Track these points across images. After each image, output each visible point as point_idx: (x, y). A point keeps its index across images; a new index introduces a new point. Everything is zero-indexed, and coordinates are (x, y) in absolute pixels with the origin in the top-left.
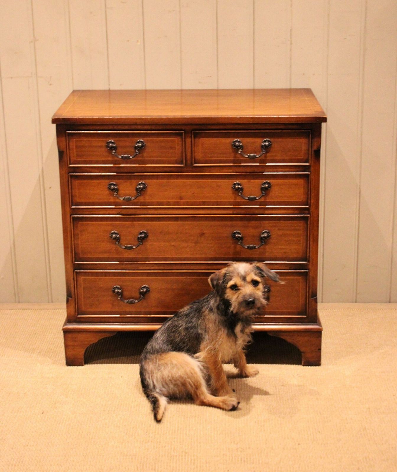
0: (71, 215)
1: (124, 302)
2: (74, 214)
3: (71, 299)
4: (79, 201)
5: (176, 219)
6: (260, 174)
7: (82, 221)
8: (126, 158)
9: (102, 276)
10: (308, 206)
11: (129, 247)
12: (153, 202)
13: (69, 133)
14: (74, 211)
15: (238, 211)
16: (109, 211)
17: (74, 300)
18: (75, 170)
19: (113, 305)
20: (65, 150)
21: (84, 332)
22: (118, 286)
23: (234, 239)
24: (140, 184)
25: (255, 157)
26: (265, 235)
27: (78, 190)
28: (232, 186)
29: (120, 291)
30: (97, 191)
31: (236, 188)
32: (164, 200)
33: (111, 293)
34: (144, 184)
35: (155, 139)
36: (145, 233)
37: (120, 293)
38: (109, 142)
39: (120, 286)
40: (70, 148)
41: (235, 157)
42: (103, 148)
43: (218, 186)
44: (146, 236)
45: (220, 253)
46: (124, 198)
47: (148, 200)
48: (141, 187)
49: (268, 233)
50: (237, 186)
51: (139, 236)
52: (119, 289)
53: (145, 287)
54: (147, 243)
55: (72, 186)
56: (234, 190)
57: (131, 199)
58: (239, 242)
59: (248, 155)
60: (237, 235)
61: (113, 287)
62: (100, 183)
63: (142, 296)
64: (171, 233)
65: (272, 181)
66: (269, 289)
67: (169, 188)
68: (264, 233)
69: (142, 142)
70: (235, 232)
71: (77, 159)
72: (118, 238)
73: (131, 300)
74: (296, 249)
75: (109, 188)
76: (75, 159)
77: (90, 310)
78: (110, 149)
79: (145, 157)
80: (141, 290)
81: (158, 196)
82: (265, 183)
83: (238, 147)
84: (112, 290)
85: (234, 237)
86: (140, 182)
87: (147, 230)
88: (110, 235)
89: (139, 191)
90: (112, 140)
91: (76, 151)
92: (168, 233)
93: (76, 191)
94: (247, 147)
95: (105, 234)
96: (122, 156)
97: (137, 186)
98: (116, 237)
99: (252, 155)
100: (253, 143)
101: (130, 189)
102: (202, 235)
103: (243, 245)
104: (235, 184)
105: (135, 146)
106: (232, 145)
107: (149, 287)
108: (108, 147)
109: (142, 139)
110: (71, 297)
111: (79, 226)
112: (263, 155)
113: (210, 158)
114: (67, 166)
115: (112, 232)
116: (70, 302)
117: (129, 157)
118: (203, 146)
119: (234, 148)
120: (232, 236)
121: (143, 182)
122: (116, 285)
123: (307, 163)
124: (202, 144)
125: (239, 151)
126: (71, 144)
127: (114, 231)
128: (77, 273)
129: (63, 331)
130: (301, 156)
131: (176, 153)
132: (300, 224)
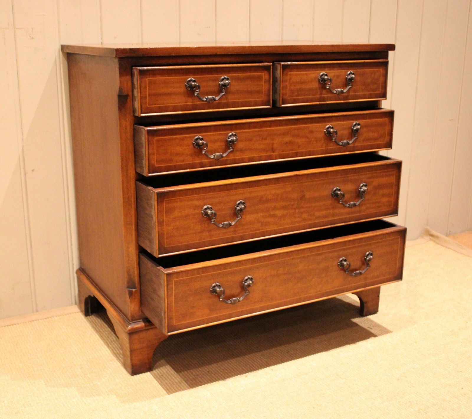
1: (227, 303)
3: (136, 290)
4: (157, 166)
5: (277, 181)
8: (211, 99)
9: (199, 274)
11: (227, 225)
12: (243, 159)
19: (211, 310)
20: (130, 94)
22: (218, 284)
23: (335, 197)
24: (231, 136)
25: (342, 92)
26: (364, 188)
27: (157, 151)
28: (325, 131)
29: (222, 289)
30: (179, 149)
31: (329, 133)
32: (255, 155)
33: (209, 295)
34: (235, 135)
35: (241, 75)
36: (243, 203)
37: (224, 292)
38: (190, 81)
39: (221, 284)
40: (142, 91)
41: (321, 94)
42: (182, 89)
43: (311, 132)
44: (245, 207)
45: (319, 217)
46: (214, 156)
47: (238, 156)
48: (233, 140)
49: (366, 186)
50: (332, 130)
51: (238, 208)
52: (220, 287)
53: (249, 278)
54: (244, 217)
55: (150, 146)
56: (327, 135)
57: (222, 157)
58: (341, 201)
59: (336, 91)
60: (339, 192)
61: (211, 286)
62: (183, 139)
63: (248, 291)
64: (271, 200)
65: (361, 122)
66: (372, 256)
67: (261, 138)
68: (362, 186)
69: (227, 79)
70: (335, 189)
71: (150, 106)
72: (215, 213)
73: (234, 299)
74: (388, 202)
75: (195, 145)
76: (148, 106)
77: (182, 323)
78: (191, 90)
79: (231, 99)
80: (244, 283)
81: (250, 150)
82: (355, 125)
83: (326, 81)
84: (211, 289)
85: (335, 196)
86: (230, 134)
87: (245, 199)
88: (203, 212)
89: (230, 145)
90: (192, 78)
91: (149, 95)
92: (267, 201)
93: (154, 152)
94: (333, 81)
95: (196, 211)
96: (206, 98)
97: (227, 139)
98: (212, 213)
99: (339, 90)
100: (338, 76)
101: (218, 144)
102: (302, 198)
103: (344, 203)
104: (328, 128)
105: (220, 84)
106: (319, 79)
107: (253, 277)
108: (189, 87)
109: (226, 76)
110: (135, 288)
111: (165, 204)
112: (348, 91)
113: (297, 96)
114: (132, 115)
115: (205, 207)
116: (134, 294)
117: (214, 99)
118: (291, 82)
119: (321, 83)
120: (332, 195)
121: (233, 133)
122: (215, 283)
123: (384, 98)
124: (290, 79)
125: (327, 86)
126: (143, 85)
127: (208, 205)
128: (168, 275)
129: (129, 332)
130: (379, 90)
131: (262, 92)
132: (393, 172)
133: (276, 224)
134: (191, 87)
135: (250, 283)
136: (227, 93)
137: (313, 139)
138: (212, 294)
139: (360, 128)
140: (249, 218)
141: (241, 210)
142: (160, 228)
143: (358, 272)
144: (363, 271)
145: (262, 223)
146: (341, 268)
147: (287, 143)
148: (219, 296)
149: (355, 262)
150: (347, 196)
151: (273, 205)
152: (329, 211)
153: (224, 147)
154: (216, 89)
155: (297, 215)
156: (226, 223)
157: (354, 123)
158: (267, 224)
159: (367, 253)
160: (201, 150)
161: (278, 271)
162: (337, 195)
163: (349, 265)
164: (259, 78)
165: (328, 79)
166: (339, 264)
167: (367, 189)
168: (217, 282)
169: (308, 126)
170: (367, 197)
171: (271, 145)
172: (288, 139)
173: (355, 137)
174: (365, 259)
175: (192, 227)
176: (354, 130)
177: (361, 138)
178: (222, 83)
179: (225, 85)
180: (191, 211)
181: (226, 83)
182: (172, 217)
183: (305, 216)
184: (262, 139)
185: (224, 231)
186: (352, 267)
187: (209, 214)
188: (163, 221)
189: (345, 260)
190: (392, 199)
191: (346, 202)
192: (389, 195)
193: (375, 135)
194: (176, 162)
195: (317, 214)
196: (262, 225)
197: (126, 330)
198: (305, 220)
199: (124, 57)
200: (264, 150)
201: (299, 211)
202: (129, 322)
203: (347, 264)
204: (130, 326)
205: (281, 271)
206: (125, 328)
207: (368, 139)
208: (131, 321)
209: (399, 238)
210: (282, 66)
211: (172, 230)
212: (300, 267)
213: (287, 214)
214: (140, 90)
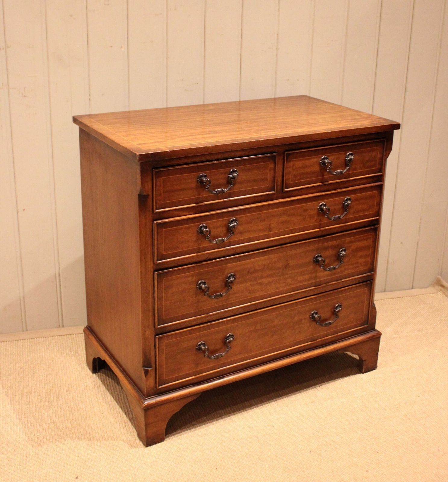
0: (154, 271)
1: (211, 358)
2: (158, 269)
3: (151, 369)
4: (164, 253)
5: (264, 253)
7: (167, 276)
8: (220, 192)
9: (186, 335)
10: (377, 217)
11: (218, 296)
12: (243, 240)
13: (157, 172)
14: (159, 266)
17: (154, 370)
18: (162, 216)
19: (196, 364)
20: (150, 194)
21: (168, 402)
23: (316, 263)
24: (232, 221)
25: (342, 173)
26: (343, 253)
27: (165, 240)
28: (318, 208)
29: (206, 347)
30: (185, 237)
31: (322, 210)
32: (253, 235)
33: (195, 352)
34: (236, 221)
35: (248, 166)
36: (234, 275)
37: (208, 350)
38: (201, 177)
39: (205, 342)
40: (157, 190)
42: (194, 185)
43: (306, 210)
44: (235, 279)
45: (301, 281)
46: (217, 241)
47: (239, 238)
48: (234, 225)
49: (345, 250)
50: (325, 207)
51: (229, 280)
52: (205, 345)
53: (230, 335)
54: (234, 288)
55: (158, 236)
56: (320, 212)
57: (223, 241)
58: (322, 266)
59: (336, 172)
60: (320, 259)
61: (197, 344)
62: (189, 228)
63: (229, 347)
64: (258, 270)
65: (352, 196)
66: (341, 307)
67: (259, 220)
68: (342, 251)
69: (236, 172)
70: (316, 256)
71: (164, 202)
72: (208, 287)
73: (217, 354)
74: (365, 262)
75: (200, 233)
76: (162, 202)
77: (171, 377)
78: (202, 185)
79: (238, 188)
80: (226, 340)
81: (249, 231)
83: (326, 164)
84: (197, 347)
85: (316, 262)
86: (232, 219)
87: (235, 272)
88: (197, 286)
89: (231, 230)
90: (204, 173)
91: (163, 192)
92: (255, 271)
93: (162, 242)
94: (333, 164)
95: (192, 286)
96: (216, 191)
97: (229, 225)
98: (206, 287)
99: (339, 171)
100: (338, 158)
101: (221, 229)
103: (325, 268)
104: (321, 205)
105: (229, 177)
106: (320, 162)
107: (233, 335)
108: (200, 182)
109: (235, 168)
110: (151, 367)
111: (164, 282)
112: (348, 170)
113: (299, 180)
114: (151, 212)
115: (199, 282)
116: (149, 373)
117: (223, 191)
118: (294, 167)
119: (322, 166)
120: (314, 261)
121: (234, 218)
122: (201, 342)
123: (380, 173)
124: (293, 165)
125: (328, 169)
126: (158, 184)
127: (202, 280)
128: (159, 338)
129: (145, 409)
130: (376, 167)
131: (268, 180)
132: (370, 236)
133: (263, 291)
134: (203, 183)
135: (231, 340)
136: (235, 185)
137: (307, 217)
138: (198, 352)
139: (351, 203)
140: (237, 287)
141: (232, 282)
142: (159, 303)
143: (328, 322)
144: (332, 321)
145: (250, 290)
146: (312, 320)
147: (283, 222)
148: (204, 352)
149: (325, 313)
150: (327, 261)
151: (260, 274)
152: (310, 275)
153: (225, 231)
154: (225, 181)
155: (282, 281)
156: (218, 294)
157: (346, 199)
158: (255, 291)
159: (337, 305)
160: (205, 237)
161: (256, 327)
162: (318, 261)
163: (320, 317)
164: (266, 167)
165: (329, 163)
166: (311, 316)
167: (346, 254)
168: (202, 341)
169: (303, 206)
170: (346, 260)
171: (268, 225)
172: (284, 218)
173: (346, 211)
174: (335, 311)
175: (187, 300)
176: (345, 206)
177: (351, 211)
178: (231, 176)
179: (233, 178)
180: (187, 286)
181: (235, 175)
182: (170, 292)
183: (289, 281)
184: (261, 221)
185: (216, 301)
186: (323, 318)
187: (203, 288)
188: (162, 297)
189: (316, 313)
190: (369, 259)
191: (327, 266)
192: (366, 256)
193: (365, 207)
194: (183, 248)
195: (300, 278)
196: (250, 293)
197: (142, 406)
198: (288, 285)
199: (146, 161)
200: (263, 230)
201: (283, 278)
202: (144, 397)
203: (318, 317)
204: (146, 403)
205: (258, 327)
206: (141, 404)
207: (358, 212)
208: (147, 397)
209: (365, 290)
210: (286, 155)
211: (170, 304)
212: (276, 322)
213: (272, 281)
214: (156, 189)
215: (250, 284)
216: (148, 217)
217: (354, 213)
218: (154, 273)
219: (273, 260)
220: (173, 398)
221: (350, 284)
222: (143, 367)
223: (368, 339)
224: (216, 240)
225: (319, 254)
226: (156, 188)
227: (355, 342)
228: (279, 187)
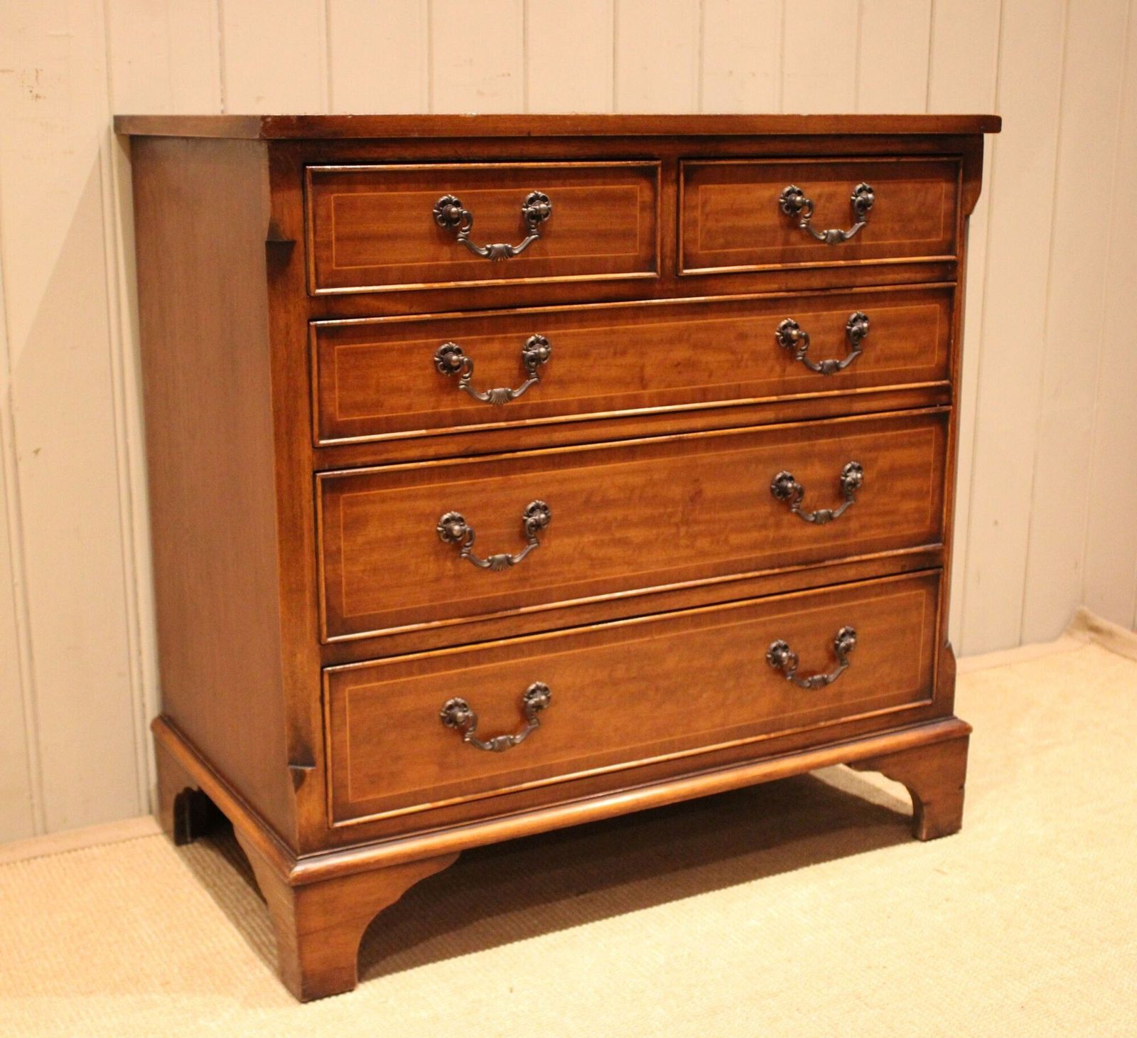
0: (315, 472)
1: (482, 749)
2: (327, 467)
3: (312, 770)
4: (341, 418)
5: (631, 452)
6: (847, 291)
7: (350, 490)
8: (500, 252)
9: (411, 674)
10: (945, 382)
11: (500, 562)
12: (566, 404)
13: (316, 174)
14: (327, 457)
15: (789, 412)
16: (436, 445)
17: (321, 772)
18: (331, 306)
19: (443, 766)
20: (299, 238)
21: (359, 874)
22: (460, 700)
23: (779, 498)
24: (532, 344)
25: (841, 238)
26: (854, 475)
27: (340, 379)
28: (778, 334)
29: (469, 714)
30: (399, 377)
31: (788, 340)
32: (597, 394)
33: (439, 728)
34: (544, 343)
35: (579, 189)
36: (545, 509)
37: (473, 721)
38: (444, 203)
39: (465, 699)
40: (318, 228)
41: (786, 242)
42: (425, 226)
43: (742, 336)
44: (548, 518)
45: (739, 548)
46: (490, 395)
47: (554, 396)
48: (539, 353)
49: (859, 469)
50: (794, 332)
51: (531, 520)
52: (465, 709)
53: (538, 688)
54: (545, 543)
55: (322, 367)
56: (783, 345)
57: (509, 397)
58: (794, 506)
59: (824, 234)
60: (790, 485)
61: (443, 706)
62: (409, 350)
63: (535, 720)
64: (614, 500)
65: (873, 311)
66: (854, 638)
67: (612, 350)
68: (850, 470)
69: (544, 199)
70: (779, 476)
71: (340, 268)
72: (471, 533)
73: (500, 738)
74: (918, 510)
75: (441, 366)
76: (335, 268)
77: (370, 797)
78: (447, 227)
79: (550, 250)
80: (526, 699)
81: (583, 380)
82: (855, 320)
83: (798, 209)
84: (442, 714)
85: (779, 494)
86: (532, 339)
87: (548, 498)
88: (440, 529)
89: (531, 367)
90: (452, 194)
91: (338, 239)
92: (607, 503)
93: (334, 384)
94: (818, 209)
95: (423, 527)
96: (488, 249)
97: (524, 352)
98: (464, 532)
99: (834, 231)
100: (831, 197)
101: (502, 363)
102: (696, 497)
103: (803, 513)
104: (785, 327)
105: (524, 212)
106: (781, 203)
107: (548, 686)
108: (442, 220)
109: (541, 191)
110: (312, 764)
111: (341, 507)
112: (858, 235)
113: (723, 247)
114: (304, 294)
115: (446, 516)
116: (308, 779)
117: (509, 253)
118: (708, 209)
119: (786, 215)
120: (772, 490)
121: (540, 337)
122: (453, 698)
123: (950, 254)
124: (705, 203)
125: (803, 221)
126: (322, 212)
127: (453, 512)
128: (332, 674)
129: (294, 884)
130: (938, 235)
131: (635, 235)
132: (928, 437)
133: (629, 565)
134: (449, 219)
135: (541, 701)
136: (542, 236)
137: (746, 356)
138: (445, 727)
139: (868, 328)
140: (557, 545)
141: (538, 525)
142: (330, 567)
143: (817, 677)
144: (832, 677)
145: (592, 559)
146: (775, 666)
147: (679, 364)
148: (462, 731)
149: (811, 653)
150: (810, 496)
151: (619, 514)
152: (764, 533)
153: (515, 372)
154: (514, 225)
155: (683, 542)
156: (499, 556)
157: (854, 316)
158: (606, 562)
159: (842, 631)
160: (456, 379)
161: (612, 671)
162: (784, 492)
163: (795, 660)
164: (628, 198)
165: (804, 203)
166: (769, 655)
167: (862, 478)
168: (459, 697)
169: (733, 322)
170: (863, 498)
171: (638, 369)
172: (681, 353)
173: (854, 351)
174: (837, 646)
175: (412, 567)
176: (851, 335)
177: (871, 355)
178: (530, 209)
179: (537, 216)
180: (409, 527)
181: (540, 209)
182: (360, 540)
183: (702, 543)
184: (615, 354)
185: (496, 578)
186: (803, 666)
187: (455, 533)
188: (339, 551)
189: (785, 648)
190: (928, 505)
191: (809, 510)
192: (920, 495)
193: (908, 346)
194: (392, 409)
195: (735, 539)
196: (592, 566)
197: (286, 877)
198: (703, 554)
199: (283, 138)
200: (620, 382)
201: (687, 532)
202: (294, 855)
203: (790, 658)
204: (299, 869)
205: (620, 673)
206: (284, 874)
207: (889, 358)
208: (300, 855)
209: (921, 594)
210: (682, 167)
211: (360, 575)
212: (671, 662)
213: (657, 539)
214: (315, 226)
215: (592, 538)
216: (295, 307)
217: (878, 361)
218: (314, 477)
219: (656, 477)
220: (378, 861)
221: (879, 574)
222: (292, 762)
223: (934, 741)
224: (489, 391)
225: (787, 471)
226: (314, 221)
227: (899, 744)
228: (669, 263)
